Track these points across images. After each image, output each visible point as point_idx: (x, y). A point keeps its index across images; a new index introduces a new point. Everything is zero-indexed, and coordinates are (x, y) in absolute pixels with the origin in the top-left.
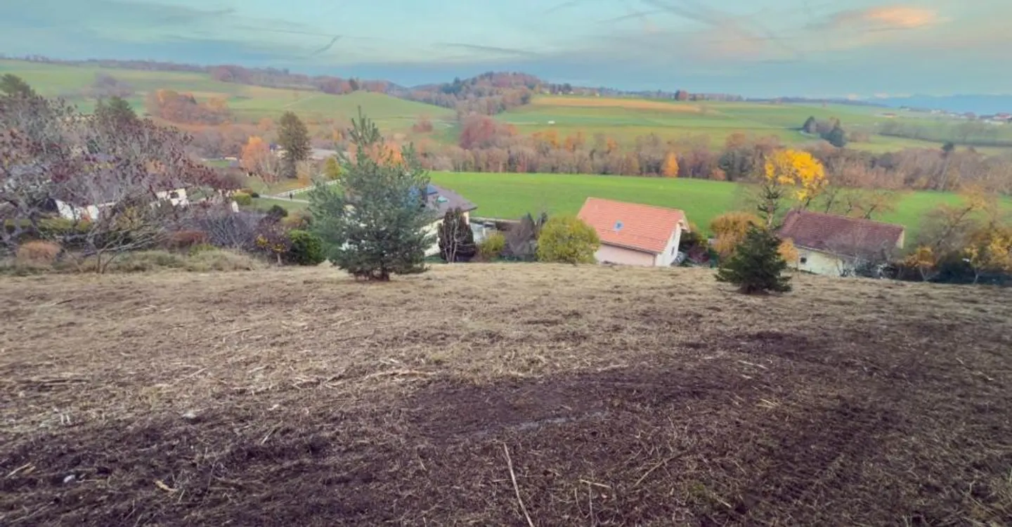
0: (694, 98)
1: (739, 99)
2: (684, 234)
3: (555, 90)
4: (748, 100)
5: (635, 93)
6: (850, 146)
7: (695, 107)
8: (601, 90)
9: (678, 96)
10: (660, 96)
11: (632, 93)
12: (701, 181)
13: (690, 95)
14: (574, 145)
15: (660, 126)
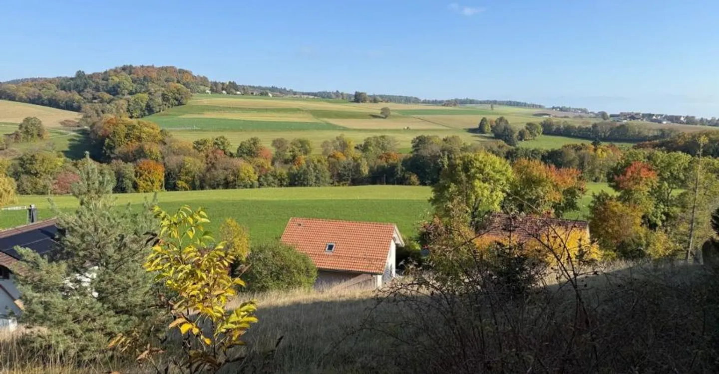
0: (374, 100)
1: (416, 101)
2: (399, 249)
3: (216, 88)
4: (425, 102)
5: (313, 94)
6: (522, 145)
7: (376, 108)
8: (273, 89)
9: (358, 98)
10: (338, 97)
11: (309, 94)
12: (397, 187)
13: (370, 96)
14: (249, 151)
15: (345, 129)
